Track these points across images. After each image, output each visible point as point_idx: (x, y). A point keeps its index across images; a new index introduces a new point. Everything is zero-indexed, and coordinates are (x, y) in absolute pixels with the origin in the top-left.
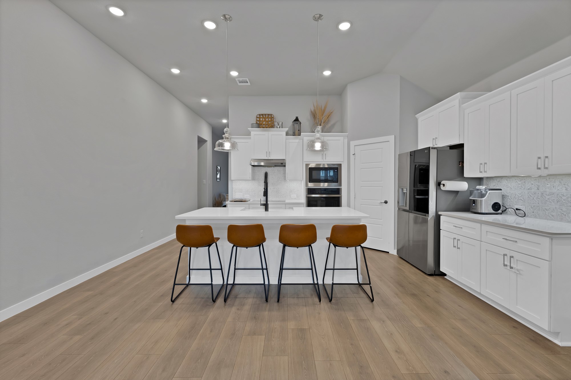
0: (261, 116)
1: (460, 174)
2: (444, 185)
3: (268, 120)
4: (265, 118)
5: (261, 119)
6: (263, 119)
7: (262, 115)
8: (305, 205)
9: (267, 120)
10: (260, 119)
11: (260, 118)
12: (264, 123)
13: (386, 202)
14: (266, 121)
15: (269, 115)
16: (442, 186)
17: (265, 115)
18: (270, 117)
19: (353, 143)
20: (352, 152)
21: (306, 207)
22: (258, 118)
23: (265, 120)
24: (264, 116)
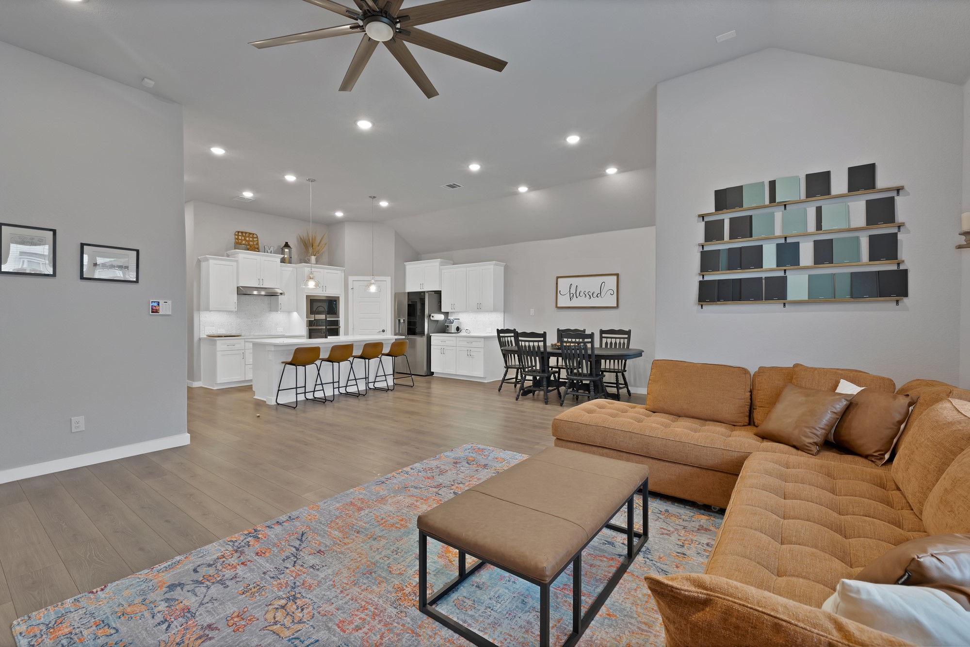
0: (240, 234)
1: (439, 310)
2: (433, 317)
3: (249, 239)
4: (245, 237)
5: (240, 237)
6: (242, 238)
7: (242, 233)
8: (306, 337)
9: (247, 239)
10: (238, 237)
11: (238, 235)
12: (244, 242)
13: (383, 331)
14: (247, 241)
15: (250, 234)
16: (431, 317)
17: (246, 233)
18: (251, 236)
19: (351, 278)
20: (350, 287)
21: (307, 338)
22: (236, 235)
23: (245, 239)
24: (244, 235)
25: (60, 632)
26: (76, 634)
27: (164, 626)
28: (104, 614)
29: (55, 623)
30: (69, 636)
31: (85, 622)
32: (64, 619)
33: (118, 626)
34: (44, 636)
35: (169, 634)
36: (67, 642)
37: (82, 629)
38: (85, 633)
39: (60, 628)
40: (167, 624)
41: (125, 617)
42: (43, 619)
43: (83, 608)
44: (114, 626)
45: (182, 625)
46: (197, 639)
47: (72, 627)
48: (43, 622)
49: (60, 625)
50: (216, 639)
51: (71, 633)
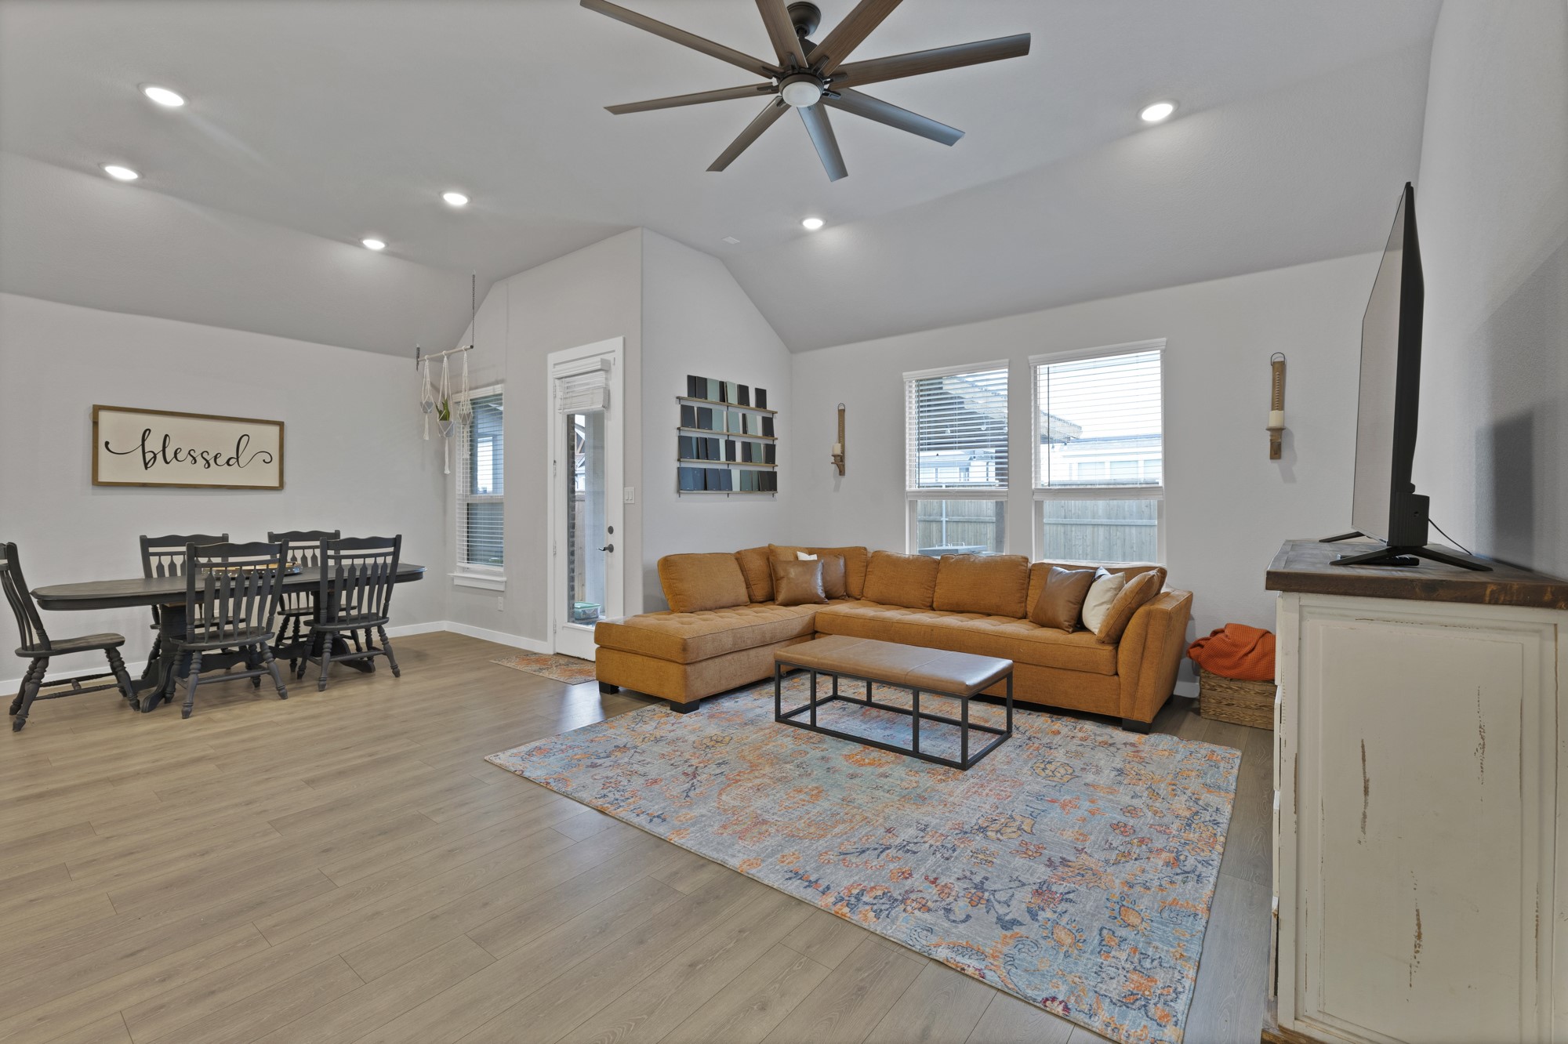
25: (1142, 982)
26: (1132, 963)
27: (1071, 896)
28: (1090, 959)
29: (1137, 1000)
30: (1138, 968)
31: (1113, 969)
32: (1125, 997)
33: (1096, 933)
34: (1159, 992)
35: (1077, 887)
36: (1145, 962)
37: (1123, 962)
38: (1124, 956)
39: (1138, 987)
40: (1067, 896)
41: (1081, 936)
42: (1142, 1024)
43: (1096, 992)
44: (1098, 937)
45: (1060, 884)
46: (1070, 866)
47: (1128, 975)
48: (1145, 1018)
49: (1135, 992)
50: (1061, 855)
51: (1135, 969)
